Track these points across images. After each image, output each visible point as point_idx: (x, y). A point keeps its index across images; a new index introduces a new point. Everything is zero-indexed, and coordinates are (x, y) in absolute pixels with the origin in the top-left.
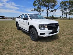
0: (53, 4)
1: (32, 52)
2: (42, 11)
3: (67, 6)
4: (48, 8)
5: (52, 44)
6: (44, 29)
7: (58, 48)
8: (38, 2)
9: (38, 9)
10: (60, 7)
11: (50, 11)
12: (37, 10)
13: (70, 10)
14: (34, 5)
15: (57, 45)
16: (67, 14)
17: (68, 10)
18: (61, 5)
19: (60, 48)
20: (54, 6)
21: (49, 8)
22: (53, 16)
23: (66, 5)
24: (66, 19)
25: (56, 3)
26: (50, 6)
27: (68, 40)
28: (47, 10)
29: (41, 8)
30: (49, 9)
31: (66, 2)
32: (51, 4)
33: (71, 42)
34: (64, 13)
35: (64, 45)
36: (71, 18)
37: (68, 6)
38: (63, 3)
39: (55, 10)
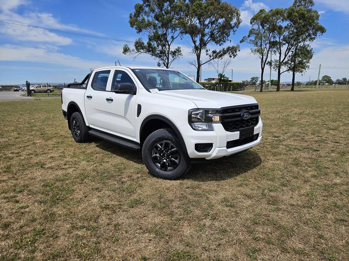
0: (221, 21)
1: (171, 214)
2: (174, 53)
3: (280, 34)
4: (201, 40)
5: (240, 186)
6: (211, 129)
7: (263, 195)
8: (153, 11)
9: (154, 44)
10: (253, 38)
11: (210, 53)
12: (150, 49)
13: (293, 49)
14: (132, 24)
15: (259, 187)
16: (284, 68)
17: (284, 48)
18: (256, 27)
19: (272, 194)
20: (226, 29)
21: (206, 38)
22: (221, 75)
23: (274, 29)
24: (278, 90)
25: (235, 20)
26: (207, 31)
27: (296, 169)
28: (196, 48)
29: (169, 38)
30: (203, 44)
31: (277, 13)
32: (212, 23)
33: (307, 175)
34: (270, 63)
35: (283, 185)
36: (299, 84)
37: (286, 33)
38: (262, 19)
39: (233, 51)
